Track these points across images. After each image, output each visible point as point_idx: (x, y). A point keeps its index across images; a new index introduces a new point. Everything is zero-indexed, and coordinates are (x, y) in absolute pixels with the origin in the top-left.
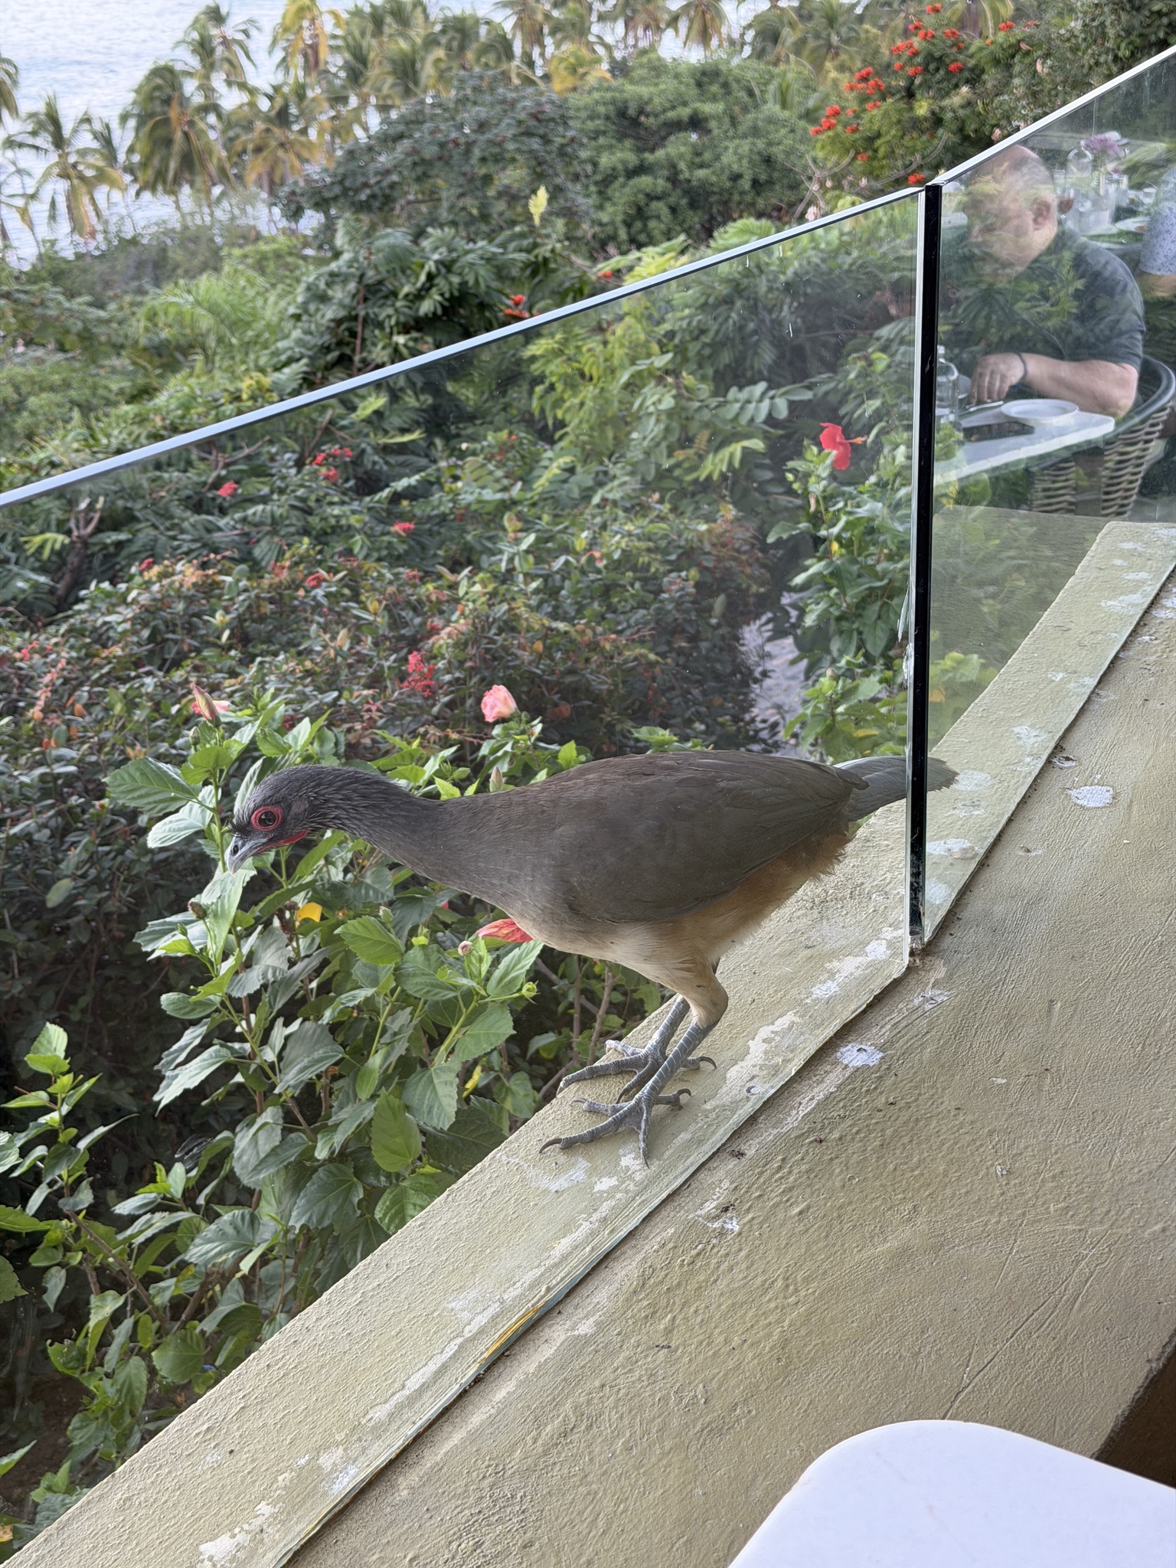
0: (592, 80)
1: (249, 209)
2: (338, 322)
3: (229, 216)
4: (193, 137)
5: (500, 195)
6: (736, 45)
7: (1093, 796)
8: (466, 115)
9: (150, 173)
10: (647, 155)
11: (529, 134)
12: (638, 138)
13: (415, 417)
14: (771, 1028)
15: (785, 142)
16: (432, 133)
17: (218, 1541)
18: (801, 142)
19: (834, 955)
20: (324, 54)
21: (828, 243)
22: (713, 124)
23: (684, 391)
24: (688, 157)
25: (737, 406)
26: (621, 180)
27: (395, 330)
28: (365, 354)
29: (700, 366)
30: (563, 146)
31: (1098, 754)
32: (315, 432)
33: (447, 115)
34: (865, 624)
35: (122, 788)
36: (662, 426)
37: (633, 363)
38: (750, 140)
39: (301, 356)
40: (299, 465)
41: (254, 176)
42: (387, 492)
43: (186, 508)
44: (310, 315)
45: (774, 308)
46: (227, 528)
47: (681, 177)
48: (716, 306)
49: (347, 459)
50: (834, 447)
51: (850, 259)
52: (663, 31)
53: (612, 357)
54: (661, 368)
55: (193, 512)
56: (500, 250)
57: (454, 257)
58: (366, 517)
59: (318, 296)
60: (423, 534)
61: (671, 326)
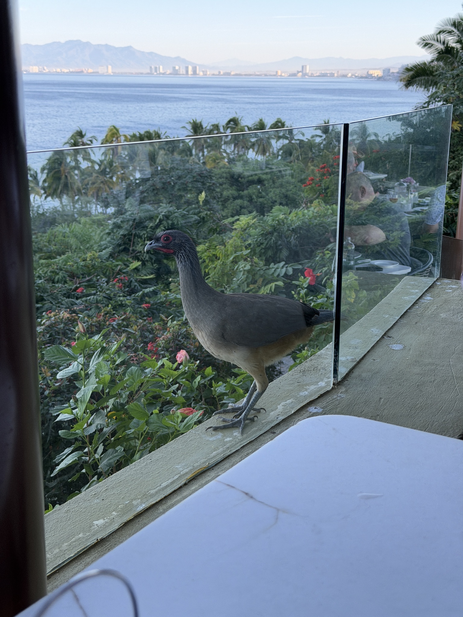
0: (221, 164)
1: (89, 205)
2: (124, 236)
3: (80, 206)
4: (69, 178)
5: (185, 203)
6: (276, 156)
7: (397, 347)
8: (174, 173)
9: (51, 190)
10: (241, 192)
11: (197, 181)
12: (237, 186)
13: (151, 271)
14: (285, 402)
15: (293, 190)
16: (161, 179)
17: (99, 521)
18: (299, 191)
19: (307, 385)
20: (120, 149)
21: (309, 216)
22: (266, 182)
23: (254, 263)
24: (256, 194)
25: (273, 269)
26: (231, 200)
27: (146, 239)
28: (134, 248)
29: (260, 256)
30: (210, 186)
31: (399, 336)
32: (114, 273)
33: (166, 173)
34: (319, 343)
35: (49, 355)
36: (245, 276)
37: (235, 253)
38: (280, 189)
39: (110, 246)
40: (108, 282)
41: (91, 193)
42: (141, 293)
43: (64, 297)
44: (114, 233)
45: (288, 237)
46: (79, 304)
47: (254, 201)
48: (266, 235)
49: (126, 281)
50: (309, 276)
51: (316, 221)
52: (249, 149)
53: (227, 250)
54: (245, 255)
55: (66, 298)
56: (187, 213)
57: (170, 214)
58: (132, 302)
59: (118, 226)
60: (153, 309)
61: (250, 242)
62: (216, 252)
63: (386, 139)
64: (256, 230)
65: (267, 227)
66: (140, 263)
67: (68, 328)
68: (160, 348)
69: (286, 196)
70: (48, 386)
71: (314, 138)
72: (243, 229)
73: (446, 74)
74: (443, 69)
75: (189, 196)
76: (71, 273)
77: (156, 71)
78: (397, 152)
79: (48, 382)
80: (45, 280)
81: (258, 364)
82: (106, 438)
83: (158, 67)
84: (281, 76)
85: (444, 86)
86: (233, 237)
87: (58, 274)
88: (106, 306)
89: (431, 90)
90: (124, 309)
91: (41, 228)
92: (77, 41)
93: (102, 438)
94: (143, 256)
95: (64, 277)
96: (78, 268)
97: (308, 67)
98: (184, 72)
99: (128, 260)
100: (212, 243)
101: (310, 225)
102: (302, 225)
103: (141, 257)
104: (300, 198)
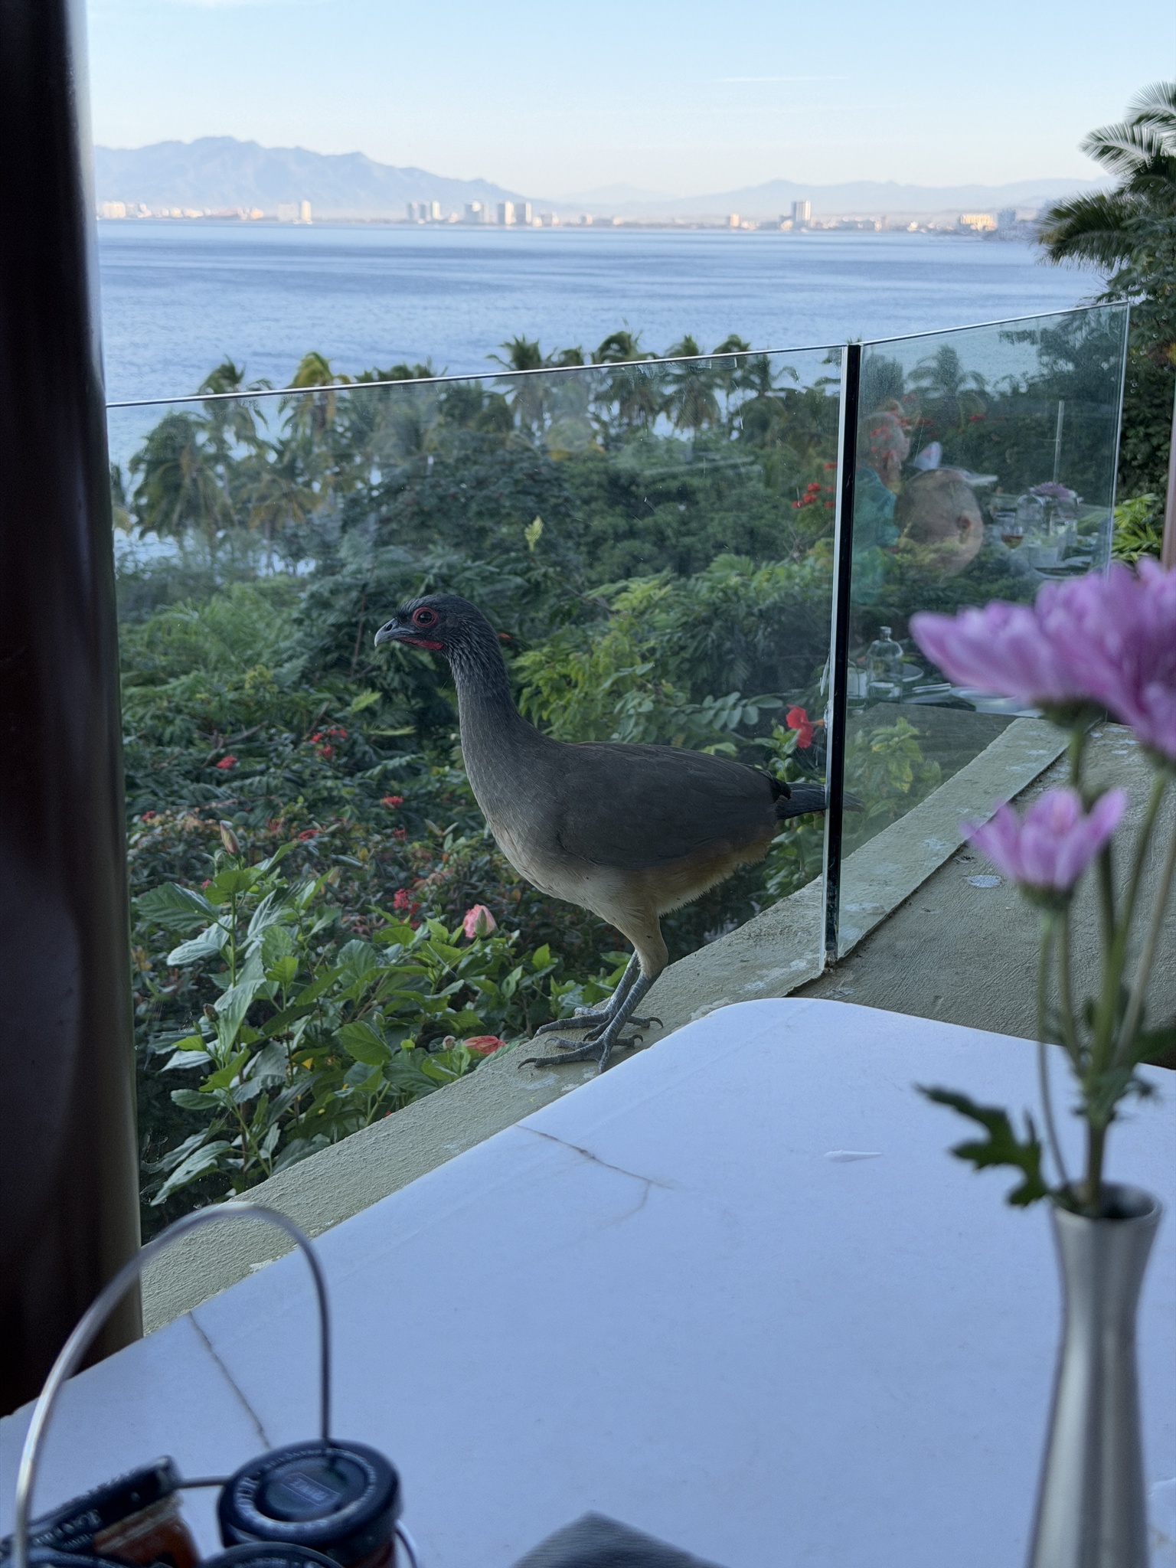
0: (586, 451)
1: (250, 554)
2: (338, 627)
3: (229, 556)
4: (200, 483)
5: (494, 547)
6: (727, 429)
7: (984, 881)
8: (466, 473)
9: (156, 516)
10: (636, 521)
11: (524, 492)
12: (628, 505)
13: (406, 717)
14: (710, 1006)
15: (767, 516)
16: (433, 487)
17: (264, 1263)
18: (783, 517)
19: (762, 966)
20: (331, 414)
21: (802, 578)
22: (700, 496)
23: (662, 697)
24: (675, 525)
25: (712, 712)
26: (611, 542)
28: (363, 657)
29: (679, 678)
30: (556, 506)
32: (310, 722)
33: (447, 472)
35: (148, 909)
36: (641, 728)
37: (617, 670)
38: (735, 513)
39: (302, 654)
40: (296, 743)
41: (257, 522)
42: (377, 770)
43: (185, 779)
44: (312, 620)
45: (750, 632)
46: (224, 797)
47: (668, 543)
48: (695, 626)
49: (342, 740)
50: (798, 727)
51: (820, 592)
52: (658, 413)
53: (597, 664)
54: (642, 676)
55: (192, 781)
56: (497, 570)
57: (453, 573)
58: (357, 791)
59: (321, 603)
60: (410, 810)
61: (652, 643)
62: (569, 667)
63: (1005, 387)
64: (668, 612)
65: (696, 608)
66: (377, 696)
67: (195, 853)
68: (424, 904)
69: (752, 533)
70: (146, 994)
71: (822, 387)
72: (636, 613)
73: (1153, 224)
74: (1147, 211)
75: (504, 530)
76: (205, 719)
77: (423, 216)
78: (1028, 421)
79: (144, 984)
80: (140, 738)
81: (642, 908)
82: (287, 1112)
83: (427, 204)
84: (739, 227)
85: (1149, 256)
86: (610, 630)
87: (171, 722)
88: (290, 800)
89: (1117, 265)
90: (337, 811)
91: (131, 610)
92: (223, 139)
93: (277, 1112)
94: (385, 679)
95: (188, 729)
96: (221, 707)
97: (808, 206)
98: (495, 219)
99: (346, 689)
100: (558, 646)
101: (805, 601)
102: (783, 602)
103: (381, 680)
104: (785, 534)
